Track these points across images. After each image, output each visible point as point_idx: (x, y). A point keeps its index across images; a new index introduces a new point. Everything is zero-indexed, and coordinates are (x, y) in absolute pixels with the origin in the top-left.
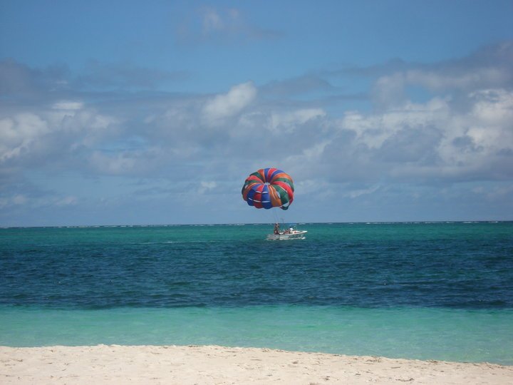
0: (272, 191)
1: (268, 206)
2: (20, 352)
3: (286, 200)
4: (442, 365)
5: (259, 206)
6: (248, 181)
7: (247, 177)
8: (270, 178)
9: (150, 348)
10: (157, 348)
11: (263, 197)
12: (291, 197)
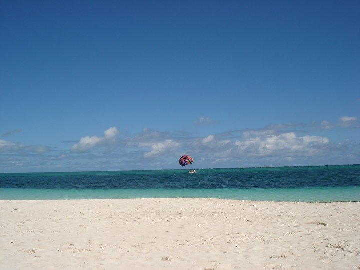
0: (187, 161)
1: (187, 165)
2: (160, 199)
3: (191, 162)
4: (261, 202)
5: (184, 165)
6: (180, 160)
7: (180, 159)
8: (185, 158)
9: (190, 199)
10: (192, 199)
11: (185, 163)
12: (192, 161)
